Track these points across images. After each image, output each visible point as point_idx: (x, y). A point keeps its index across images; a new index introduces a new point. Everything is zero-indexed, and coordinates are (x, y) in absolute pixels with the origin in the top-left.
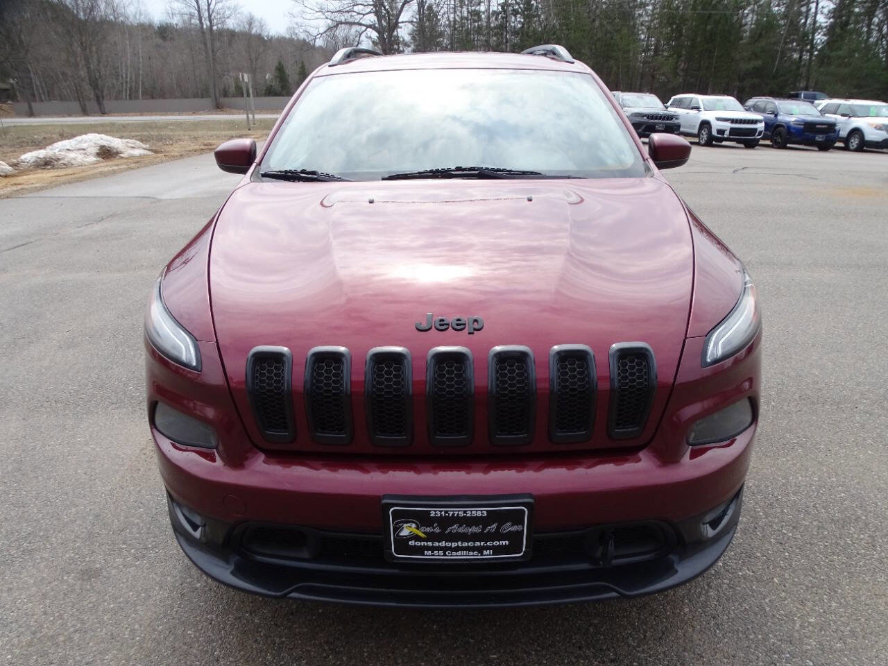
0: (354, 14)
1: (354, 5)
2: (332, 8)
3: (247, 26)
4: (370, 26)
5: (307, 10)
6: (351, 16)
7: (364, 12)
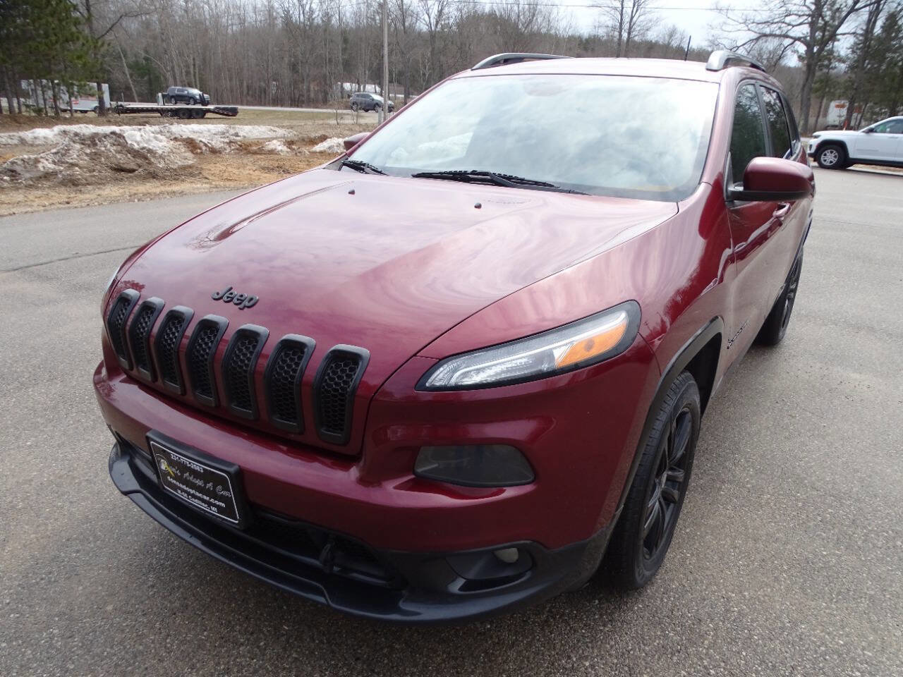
0: (783, 25)
1: (787, 16)
2: (758, 19)
3: (667, 38)
4: (799, 39)
5: (729, 21)
6: (780, 28)
7: (794, 23)
